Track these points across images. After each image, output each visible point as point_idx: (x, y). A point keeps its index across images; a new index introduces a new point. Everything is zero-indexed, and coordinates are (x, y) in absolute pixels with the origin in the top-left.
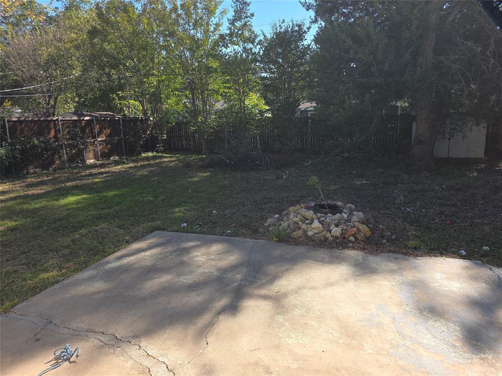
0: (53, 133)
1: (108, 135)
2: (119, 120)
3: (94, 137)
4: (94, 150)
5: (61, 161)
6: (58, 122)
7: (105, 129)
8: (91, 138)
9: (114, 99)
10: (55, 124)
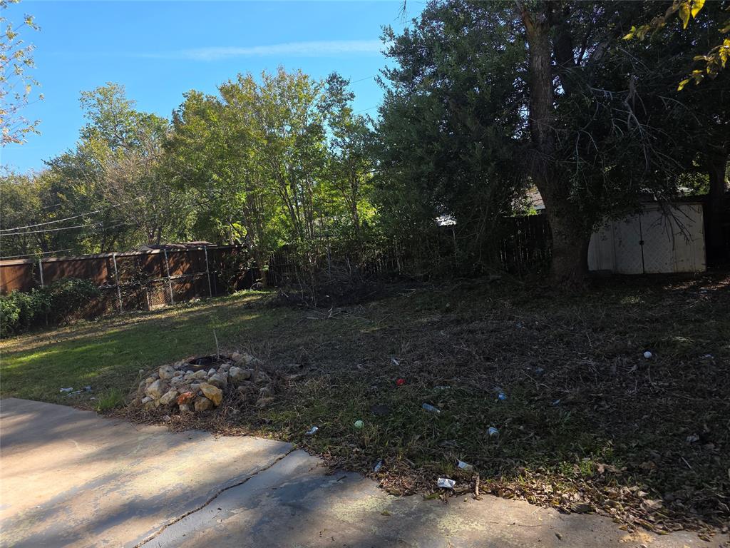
0: (105, 273)
1: (187, 271)
2: (203, 251)
3: (164, 275)
4: (165, 292)
5: (115, 308)
6: (113, 260)
7: (182, 264)
8: (160, 275)
9: (216, 224)
10: (108, 263)
